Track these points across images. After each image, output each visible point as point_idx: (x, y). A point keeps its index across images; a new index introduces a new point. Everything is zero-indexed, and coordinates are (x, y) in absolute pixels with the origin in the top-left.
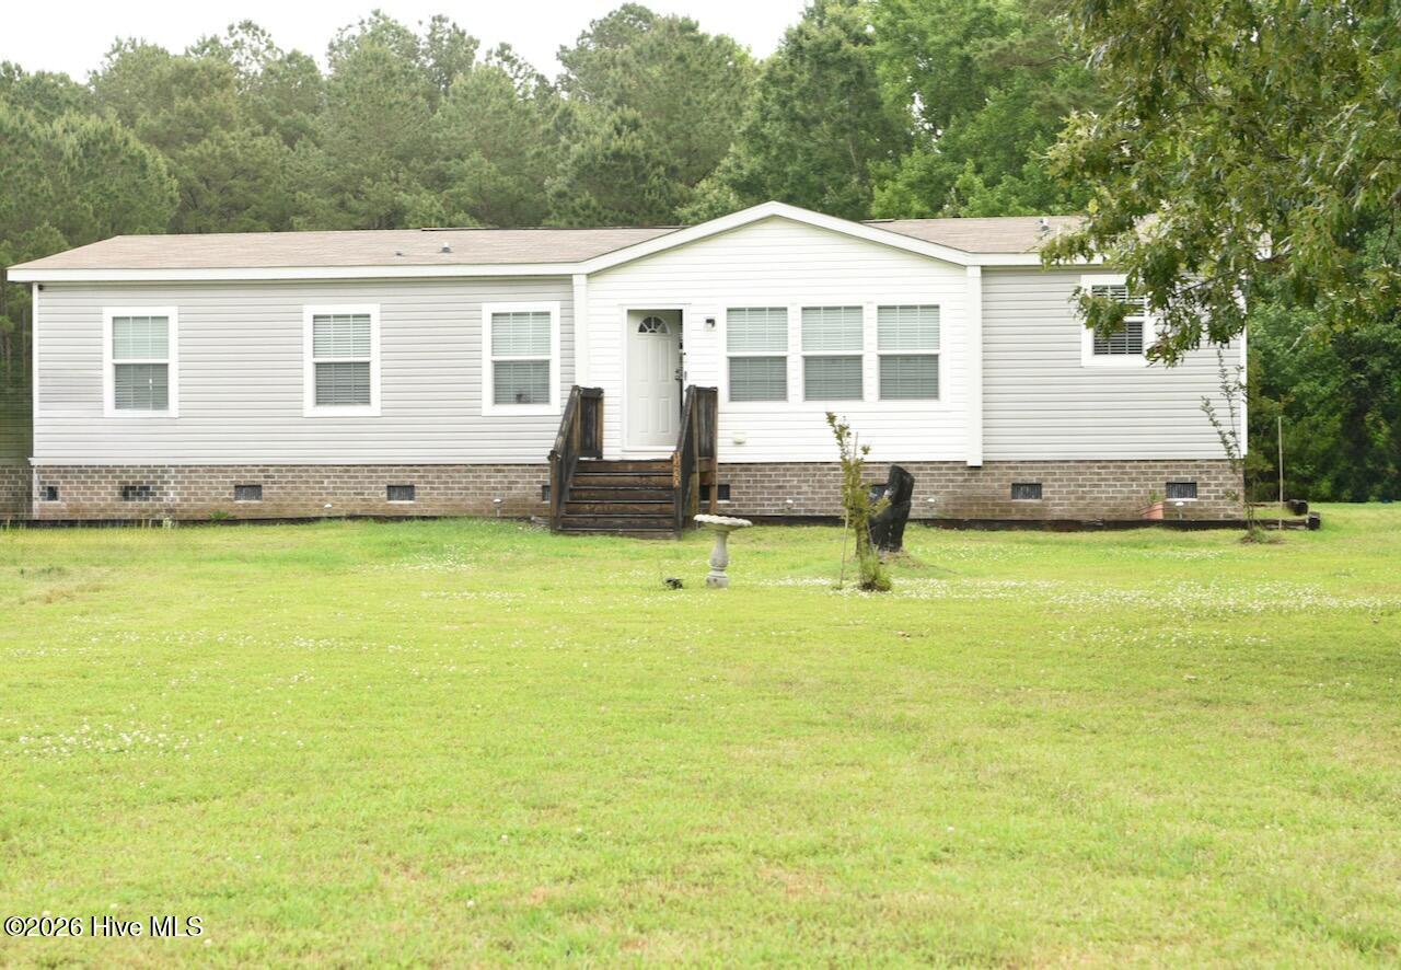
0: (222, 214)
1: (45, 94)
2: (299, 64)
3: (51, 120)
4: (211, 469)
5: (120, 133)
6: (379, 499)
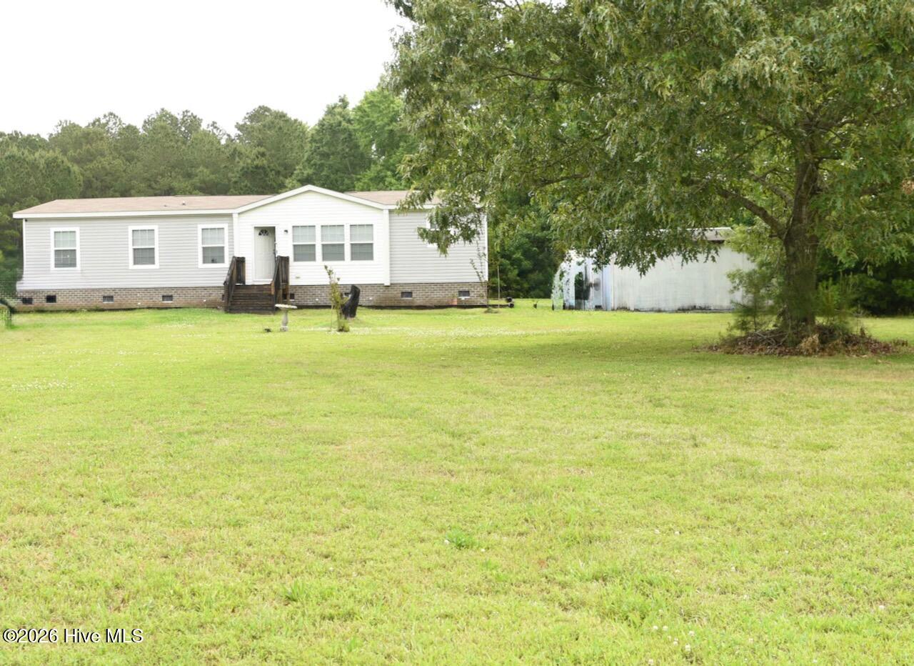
0: (102, 190)
1: (31, 143)
2: (131, 129)
3: (34, 154)
4: (93, 290)
5: (61, 157)
6: (159, 300)
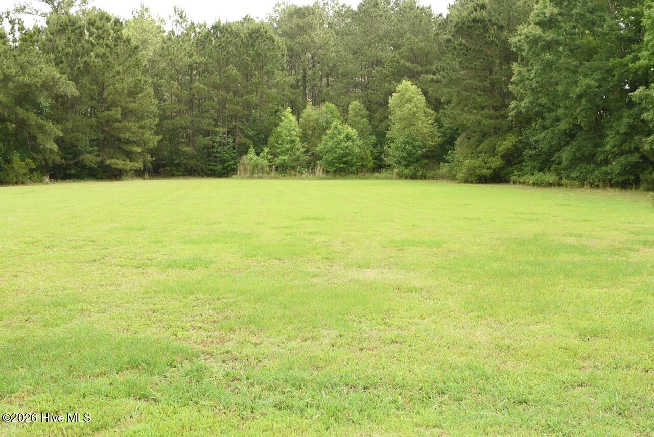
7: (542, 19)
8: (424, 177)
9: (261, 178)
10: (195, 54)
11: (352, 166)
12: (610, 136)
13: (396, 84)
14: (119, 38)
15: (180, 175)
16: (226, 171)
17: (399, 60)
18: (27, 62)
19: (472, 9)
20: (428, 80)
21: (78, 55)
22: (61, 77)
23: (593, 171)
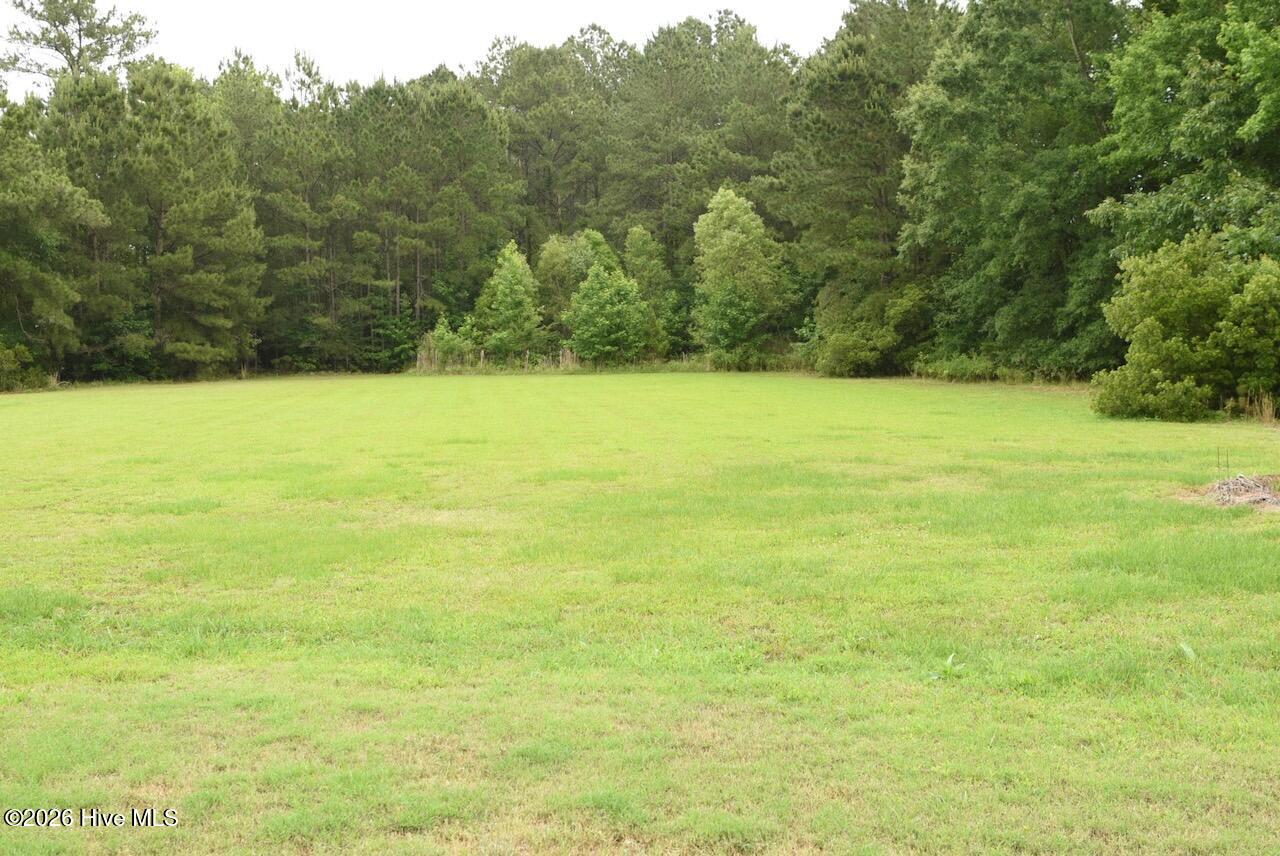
7: (948, 76)
8: (762, 367)
9: (459, 373)
10: (336, 143)
11: (628, 348)
12: (1075, 286)
13: (711, 193)
14: (188, 116)
15: (310, 370)
16: (397, 363)
17: (718, 148)
18: (13, 166)
19: (840, 54)
20: (763, 186)
21: (111, 150)
22: (76, 192)
23: (1050, 349)
